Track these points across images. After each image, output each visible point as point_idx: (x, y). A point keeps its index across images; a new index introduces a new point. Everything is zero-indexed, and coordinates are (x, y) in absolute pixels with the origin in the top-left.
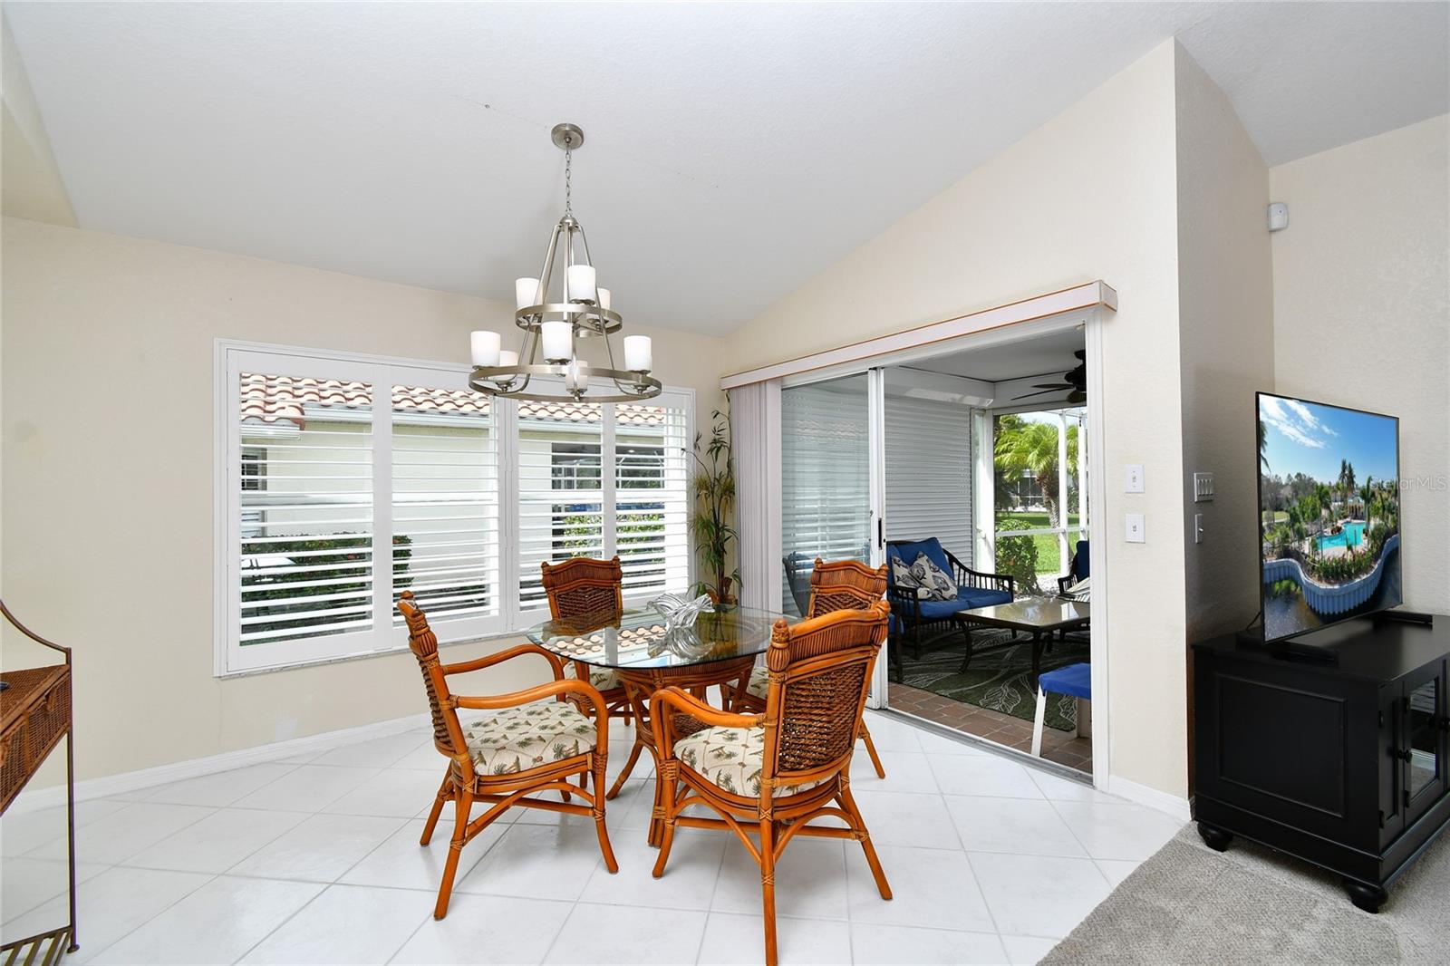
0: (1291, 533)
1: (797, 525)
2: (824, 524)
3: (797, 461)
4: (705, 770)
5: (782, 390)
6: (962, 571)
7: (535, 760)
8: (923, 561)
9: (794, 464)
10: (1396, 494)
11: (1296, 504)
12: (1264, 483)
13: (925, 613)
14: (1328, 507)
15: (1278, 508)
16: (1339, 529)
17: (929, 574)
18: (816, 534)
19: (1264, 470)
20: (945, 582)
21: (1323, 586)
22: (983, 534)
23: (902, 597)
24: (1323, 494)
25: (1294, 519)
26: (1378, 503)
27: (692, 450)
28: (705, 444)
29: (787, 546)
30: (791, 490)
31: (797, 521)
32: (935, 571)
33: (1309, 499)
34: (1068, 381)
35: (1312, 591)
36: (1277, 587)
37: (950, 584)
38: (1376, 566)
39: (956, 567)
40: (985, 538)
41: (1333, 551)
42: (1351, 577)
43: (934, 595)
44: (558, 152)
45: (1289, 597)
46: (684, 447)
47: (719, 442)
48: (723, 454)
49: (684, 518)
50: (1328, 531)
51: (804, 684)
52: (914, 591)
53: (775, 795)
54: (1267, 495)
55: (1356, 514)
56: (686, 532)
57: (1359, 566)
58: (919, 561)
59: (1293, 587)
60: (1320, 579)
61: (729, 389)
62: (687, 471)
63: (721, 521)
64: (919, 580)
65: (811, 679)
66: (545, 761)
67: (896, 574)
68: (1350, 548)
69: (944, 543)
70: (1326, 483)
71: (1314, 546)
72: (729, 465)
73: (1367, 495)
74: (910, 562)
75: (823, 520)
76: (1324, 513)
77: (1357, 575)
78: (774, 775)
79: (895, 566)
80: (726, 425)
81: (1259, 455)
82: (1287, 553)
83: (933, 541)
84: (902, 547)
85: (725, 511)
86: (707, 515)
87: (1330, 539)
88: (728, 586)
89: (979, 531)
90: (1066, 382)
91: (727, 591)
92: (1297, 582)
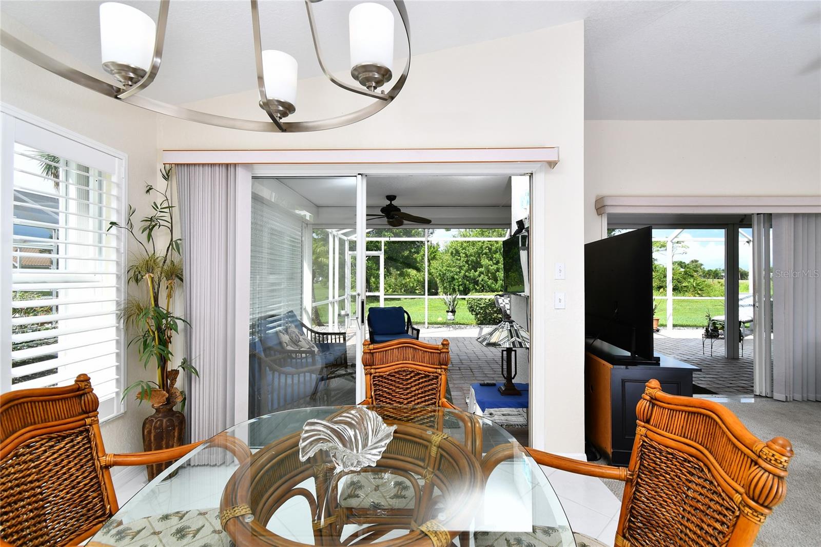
5: (253, 177)
6: (309, 332)
28: (138, 221)
34: (382, 213)
49: (113, 307)
61: (175, 165)
63: (164, 305)
86: (143, 301)
88: (174, 380)
90: (381, 214)
91: (172, 384)
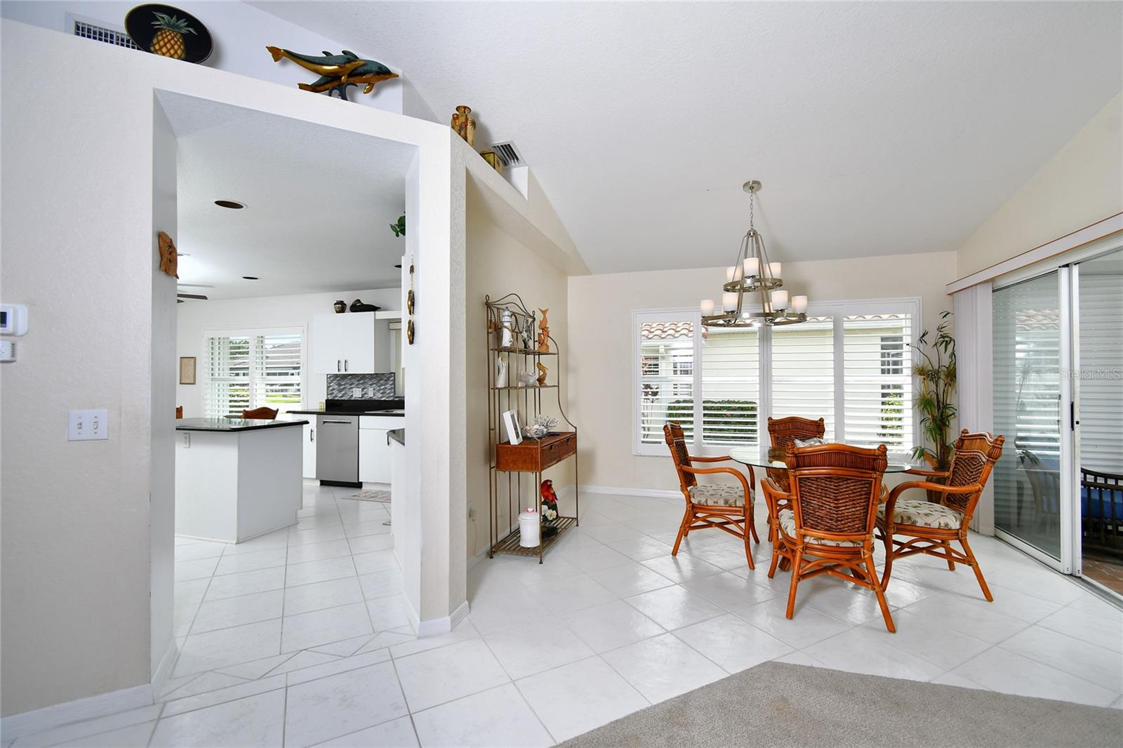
5: (993, 291)
7: (714, 502)
27: (917, 345)
44: (747, 195)
46: (909, 342)
47: (946, 336)
48: (951, 348)
49: (911, 396)
51: (813, 480)
56: (911, 407)
61: (952, 294)
63: (945, 399)
65: (818, 478)
72: (954, 355)
78: (801, 528)
86: (928, 395)
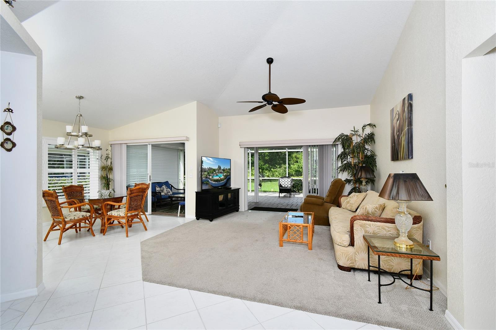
0: (208, 175)
1: (130, 178)
2: (137, 178)
3: (130, 162)
4: (115, 214)
5: (127, 146)
7: (78, 217)
8: (164, 187)
9: (129, 163)
10: (230, 170)
11: (209, 171)
12: (203, 169)
13: (163, 198)
14: (215, 172)
15: (205, 172)
16: (217, 175)
17: (165, 189)
18: (135, 180)
19: (203, 167)
20: (169, 191)
21: (214, 182)
22: (181, 180)
23: (157, 194)
24: (214, 170)
25: (208, 173)
26: (226, 171)
27: (100, 159)
28: (104, 158)
29: (127, 183)
30: (129, 169)
31: (130, 177)
32: (167, 189)
33: (211, 171)
35: (211, 183)
36: (205, 182)
37: (170, 191)
38: (225, 180)
39: (173, 188)
40: (182, 181)
41: (216, 178)
42: (220, 181)
43: (166, 194)
44: (77, 100)
45: (207, 184)
46: (98, 158)
47: (108, 157)
48: (109, 161)
49: (97, 176)
50: (215, 175)
52: (160, 193)
53: (128, 215)
54: (203, 170)
55: (221, 173)
56: (98, 180)
57: (221, 180)
58: (163, 187)
59: (208, 182)
60: (213, 182)
61: (111, 144)
62: (99, 164)
63: (109, 176)
64: (162, 191)
65: (134, 197)
66: (80, 218)
67: (157, 190)
68: (220, 177)
69: (170, 182)
70: (215, 168)
71: (212, 177)
72: (111, 163)
73: (224, 170)
74: (160, 187)
75: (137, 177)
76: (214, 172)
77: (221, 181)
78: (128, 212)
79: (156, 188)
80: (110, 153)
81: (202, 165)
82: (207, 178)
83: (167, 182)
84: (158, 183)
85: (110, 174)
86: (104, 175)
87: (215, 176)
89: (180, 180)
92: (209, 182)
